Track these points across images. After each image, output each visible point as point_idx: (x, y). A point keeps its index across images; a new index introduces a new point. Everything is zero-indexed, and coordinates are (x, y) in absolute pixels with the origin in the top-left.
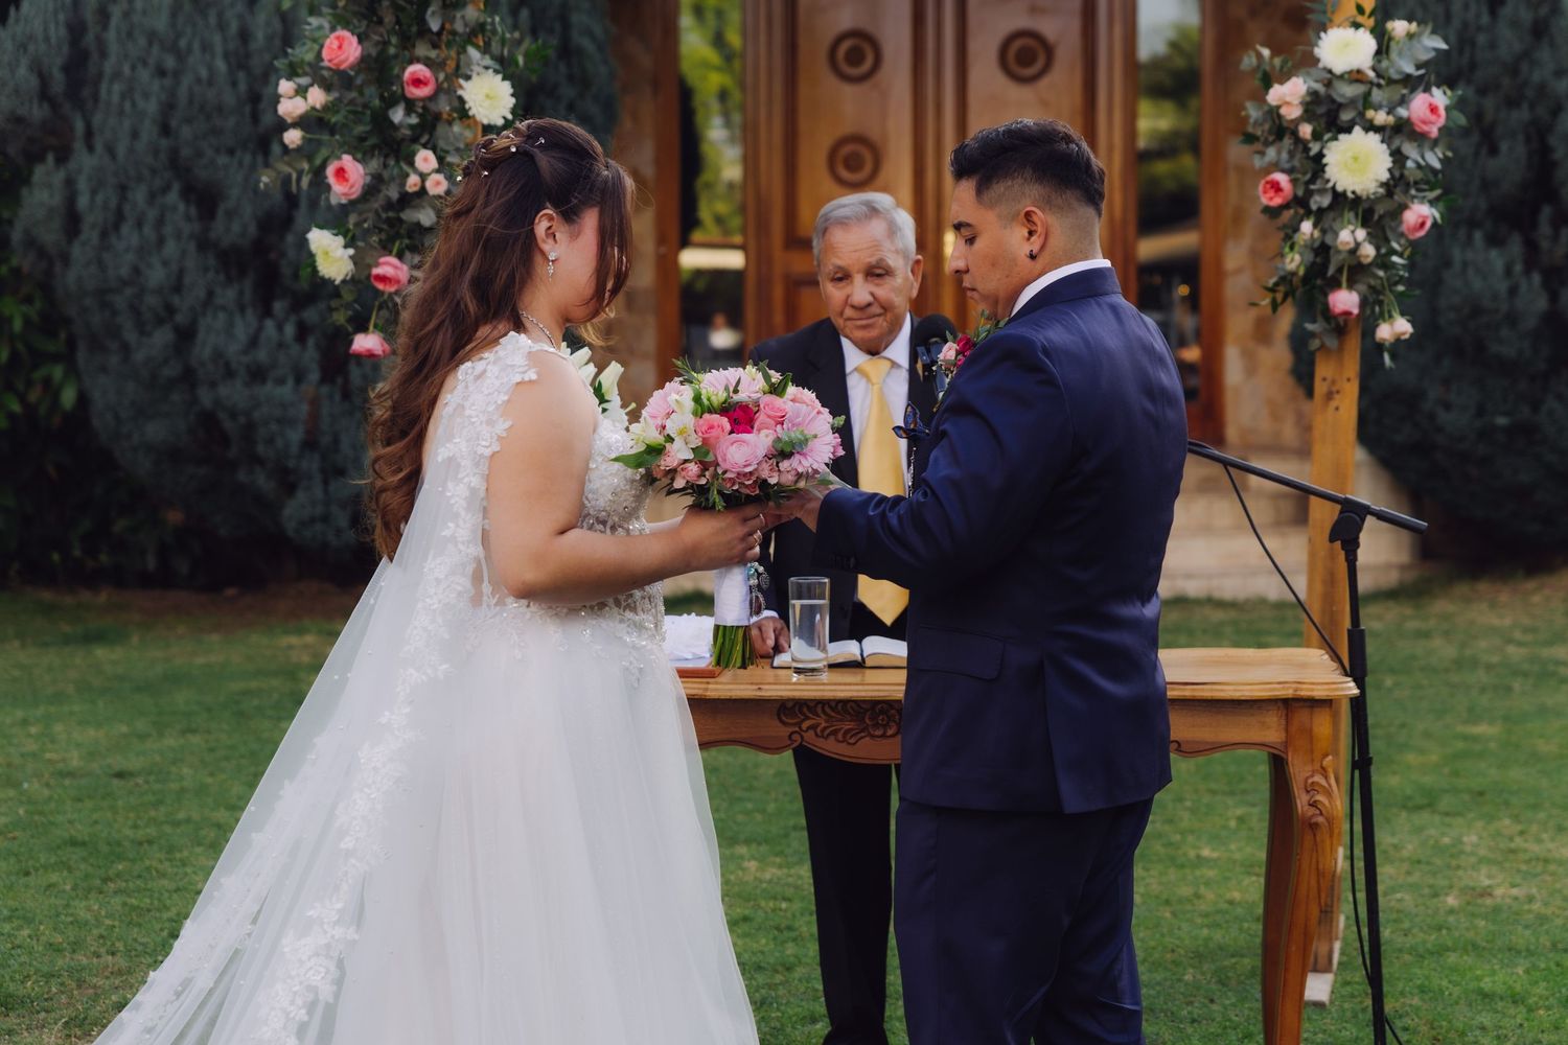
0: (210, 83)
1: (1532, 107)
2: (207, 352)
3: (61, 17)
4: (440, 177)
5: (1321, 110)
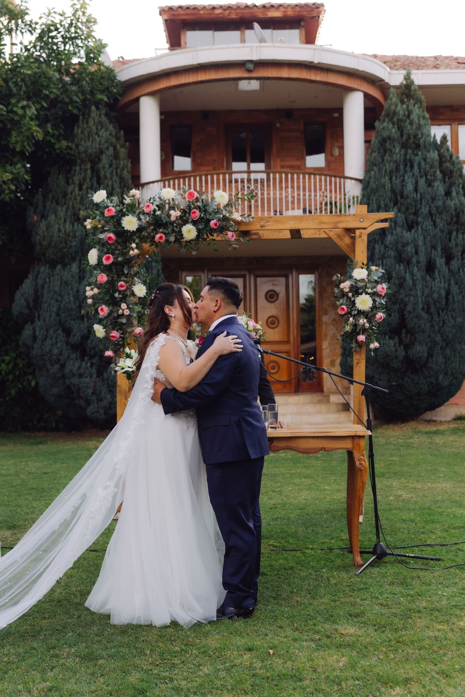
0: (69, 303)
1: (399, 305)
2: (68, 370)
3: (32, 288)
4: (127, 310)
5: (354, 289)
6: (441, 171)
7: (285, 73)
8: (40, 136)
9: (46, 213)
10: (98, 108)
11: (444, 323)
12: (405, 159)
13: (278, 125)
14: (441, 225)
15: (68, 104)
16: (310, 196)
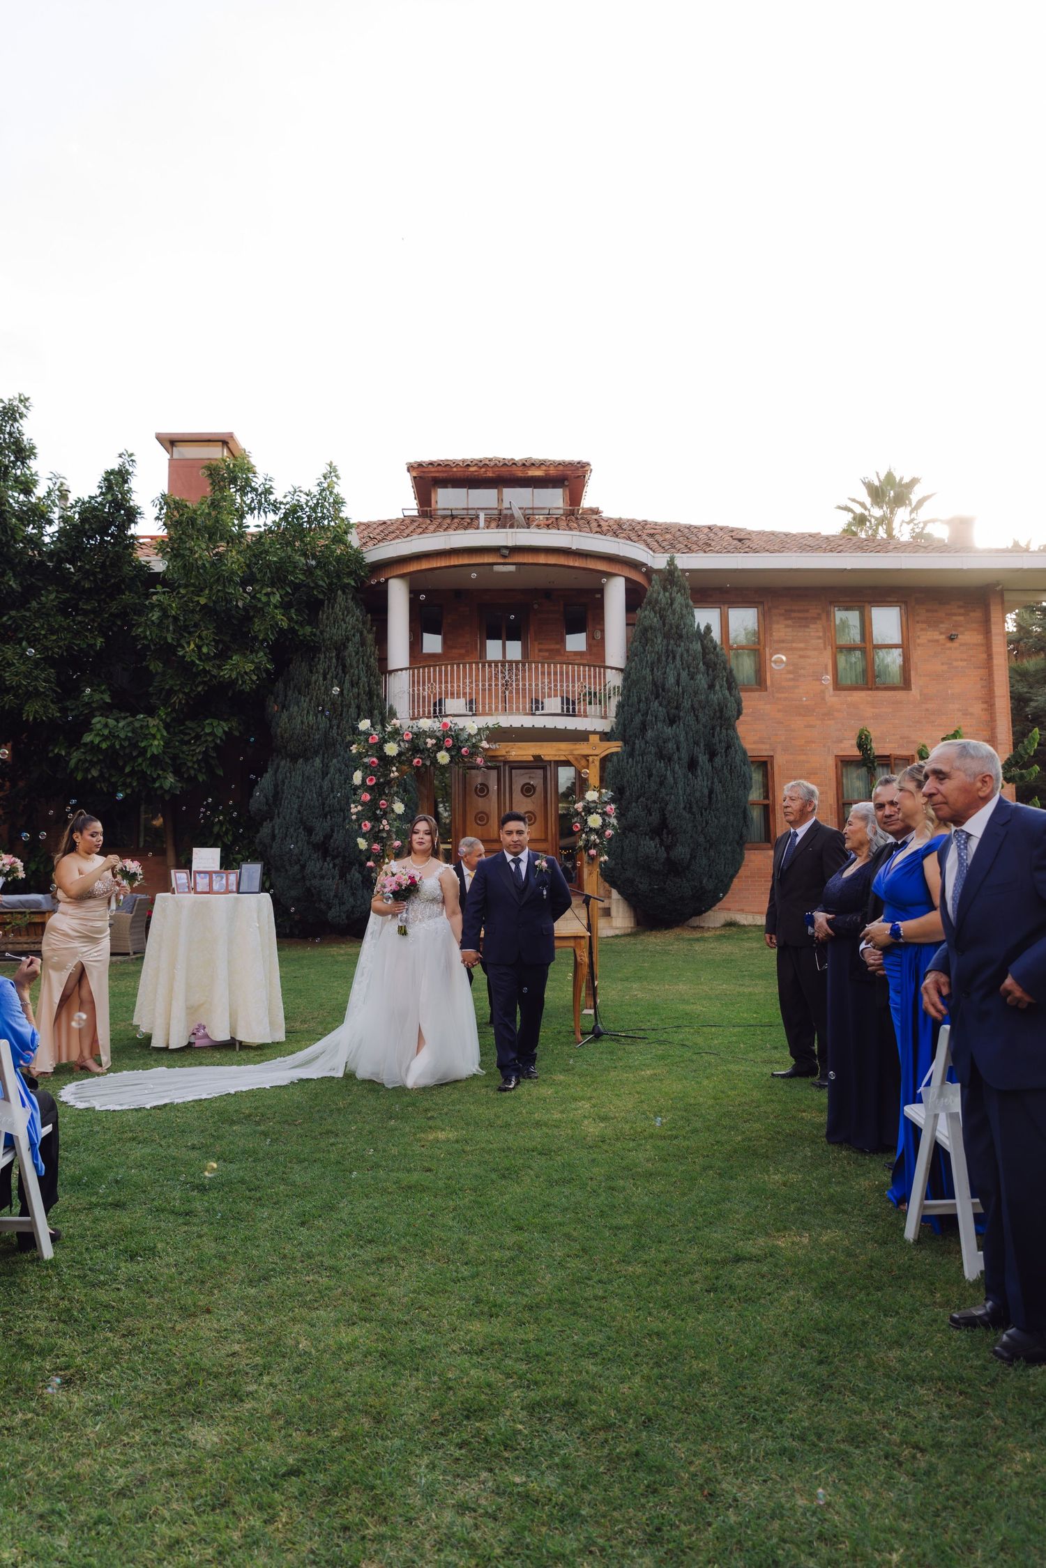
2: (309, 871)
3: (272, 783)
6: (704, 664)
7: (542, 559)
8: (285, 625)
9: (287, 703)
10: (344, 593)
11: (707, 823)
12: (667, 650)
13: (536, 606)
14: (704, 720)
15: (313, 588)
16: (568, 686)
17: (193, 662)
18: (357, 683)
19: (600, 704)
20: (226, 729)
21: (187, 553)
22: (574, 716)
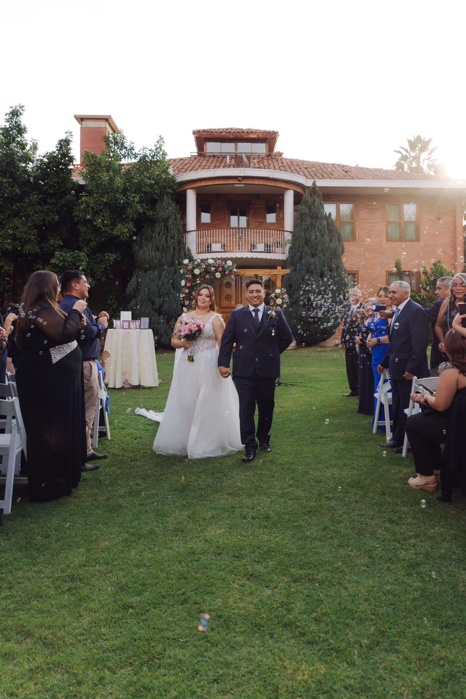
3: (136, 282)
6: (328, 230)
7: (256, 182)
8: (141, 211)
9: (142, 246)
10: (167, 196)
12: (312, 224)
13: (253, 202)
14: (327, 255)
15: (153, 194)
16: (267, 239)
17: (100, 228)
18: (173, 237)
19: (282, 247)
20: (115, 257)
21: (97, 178)
22: (270, 253)
